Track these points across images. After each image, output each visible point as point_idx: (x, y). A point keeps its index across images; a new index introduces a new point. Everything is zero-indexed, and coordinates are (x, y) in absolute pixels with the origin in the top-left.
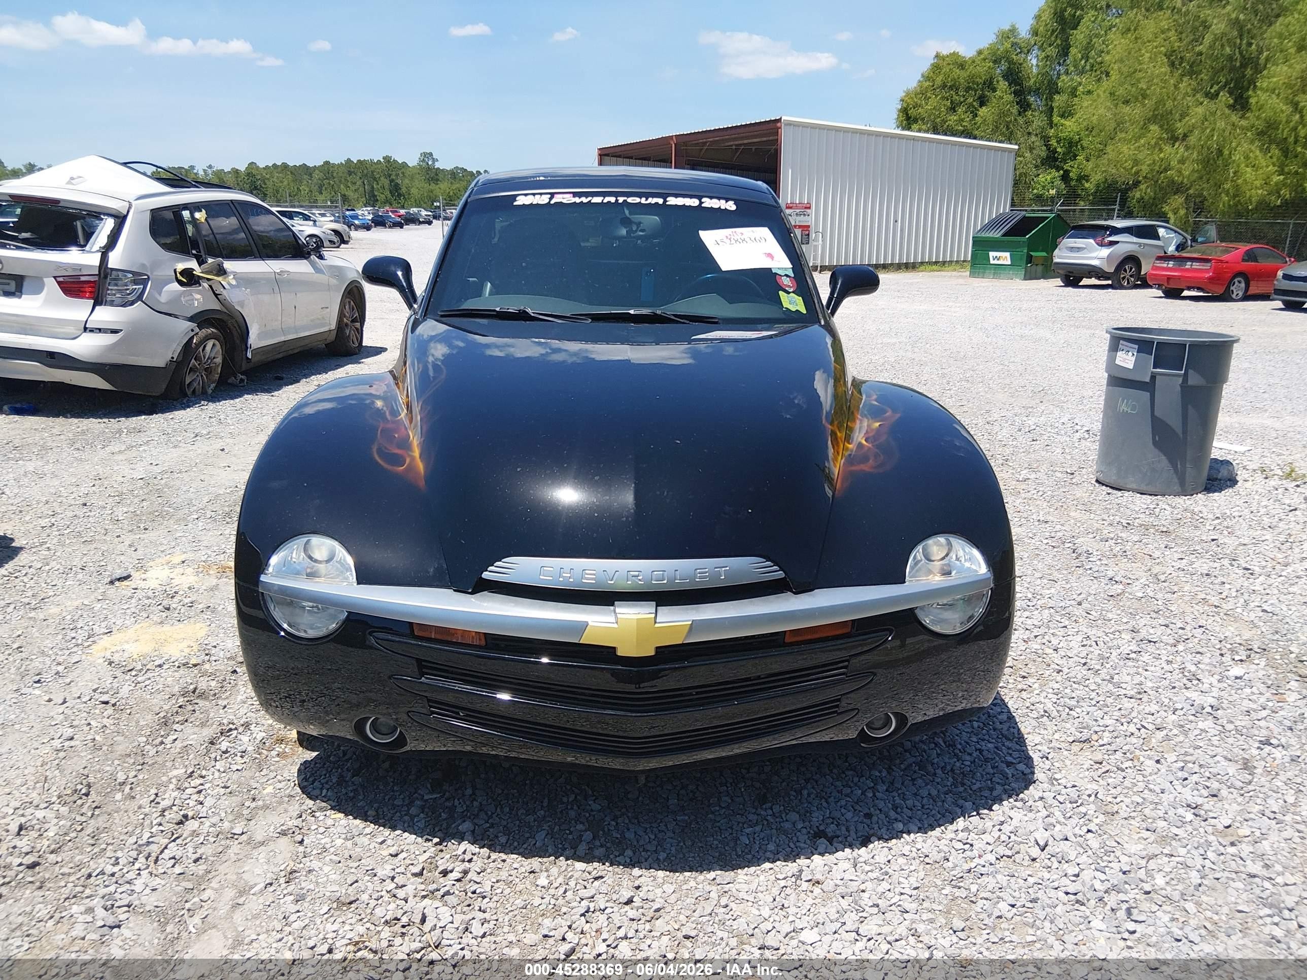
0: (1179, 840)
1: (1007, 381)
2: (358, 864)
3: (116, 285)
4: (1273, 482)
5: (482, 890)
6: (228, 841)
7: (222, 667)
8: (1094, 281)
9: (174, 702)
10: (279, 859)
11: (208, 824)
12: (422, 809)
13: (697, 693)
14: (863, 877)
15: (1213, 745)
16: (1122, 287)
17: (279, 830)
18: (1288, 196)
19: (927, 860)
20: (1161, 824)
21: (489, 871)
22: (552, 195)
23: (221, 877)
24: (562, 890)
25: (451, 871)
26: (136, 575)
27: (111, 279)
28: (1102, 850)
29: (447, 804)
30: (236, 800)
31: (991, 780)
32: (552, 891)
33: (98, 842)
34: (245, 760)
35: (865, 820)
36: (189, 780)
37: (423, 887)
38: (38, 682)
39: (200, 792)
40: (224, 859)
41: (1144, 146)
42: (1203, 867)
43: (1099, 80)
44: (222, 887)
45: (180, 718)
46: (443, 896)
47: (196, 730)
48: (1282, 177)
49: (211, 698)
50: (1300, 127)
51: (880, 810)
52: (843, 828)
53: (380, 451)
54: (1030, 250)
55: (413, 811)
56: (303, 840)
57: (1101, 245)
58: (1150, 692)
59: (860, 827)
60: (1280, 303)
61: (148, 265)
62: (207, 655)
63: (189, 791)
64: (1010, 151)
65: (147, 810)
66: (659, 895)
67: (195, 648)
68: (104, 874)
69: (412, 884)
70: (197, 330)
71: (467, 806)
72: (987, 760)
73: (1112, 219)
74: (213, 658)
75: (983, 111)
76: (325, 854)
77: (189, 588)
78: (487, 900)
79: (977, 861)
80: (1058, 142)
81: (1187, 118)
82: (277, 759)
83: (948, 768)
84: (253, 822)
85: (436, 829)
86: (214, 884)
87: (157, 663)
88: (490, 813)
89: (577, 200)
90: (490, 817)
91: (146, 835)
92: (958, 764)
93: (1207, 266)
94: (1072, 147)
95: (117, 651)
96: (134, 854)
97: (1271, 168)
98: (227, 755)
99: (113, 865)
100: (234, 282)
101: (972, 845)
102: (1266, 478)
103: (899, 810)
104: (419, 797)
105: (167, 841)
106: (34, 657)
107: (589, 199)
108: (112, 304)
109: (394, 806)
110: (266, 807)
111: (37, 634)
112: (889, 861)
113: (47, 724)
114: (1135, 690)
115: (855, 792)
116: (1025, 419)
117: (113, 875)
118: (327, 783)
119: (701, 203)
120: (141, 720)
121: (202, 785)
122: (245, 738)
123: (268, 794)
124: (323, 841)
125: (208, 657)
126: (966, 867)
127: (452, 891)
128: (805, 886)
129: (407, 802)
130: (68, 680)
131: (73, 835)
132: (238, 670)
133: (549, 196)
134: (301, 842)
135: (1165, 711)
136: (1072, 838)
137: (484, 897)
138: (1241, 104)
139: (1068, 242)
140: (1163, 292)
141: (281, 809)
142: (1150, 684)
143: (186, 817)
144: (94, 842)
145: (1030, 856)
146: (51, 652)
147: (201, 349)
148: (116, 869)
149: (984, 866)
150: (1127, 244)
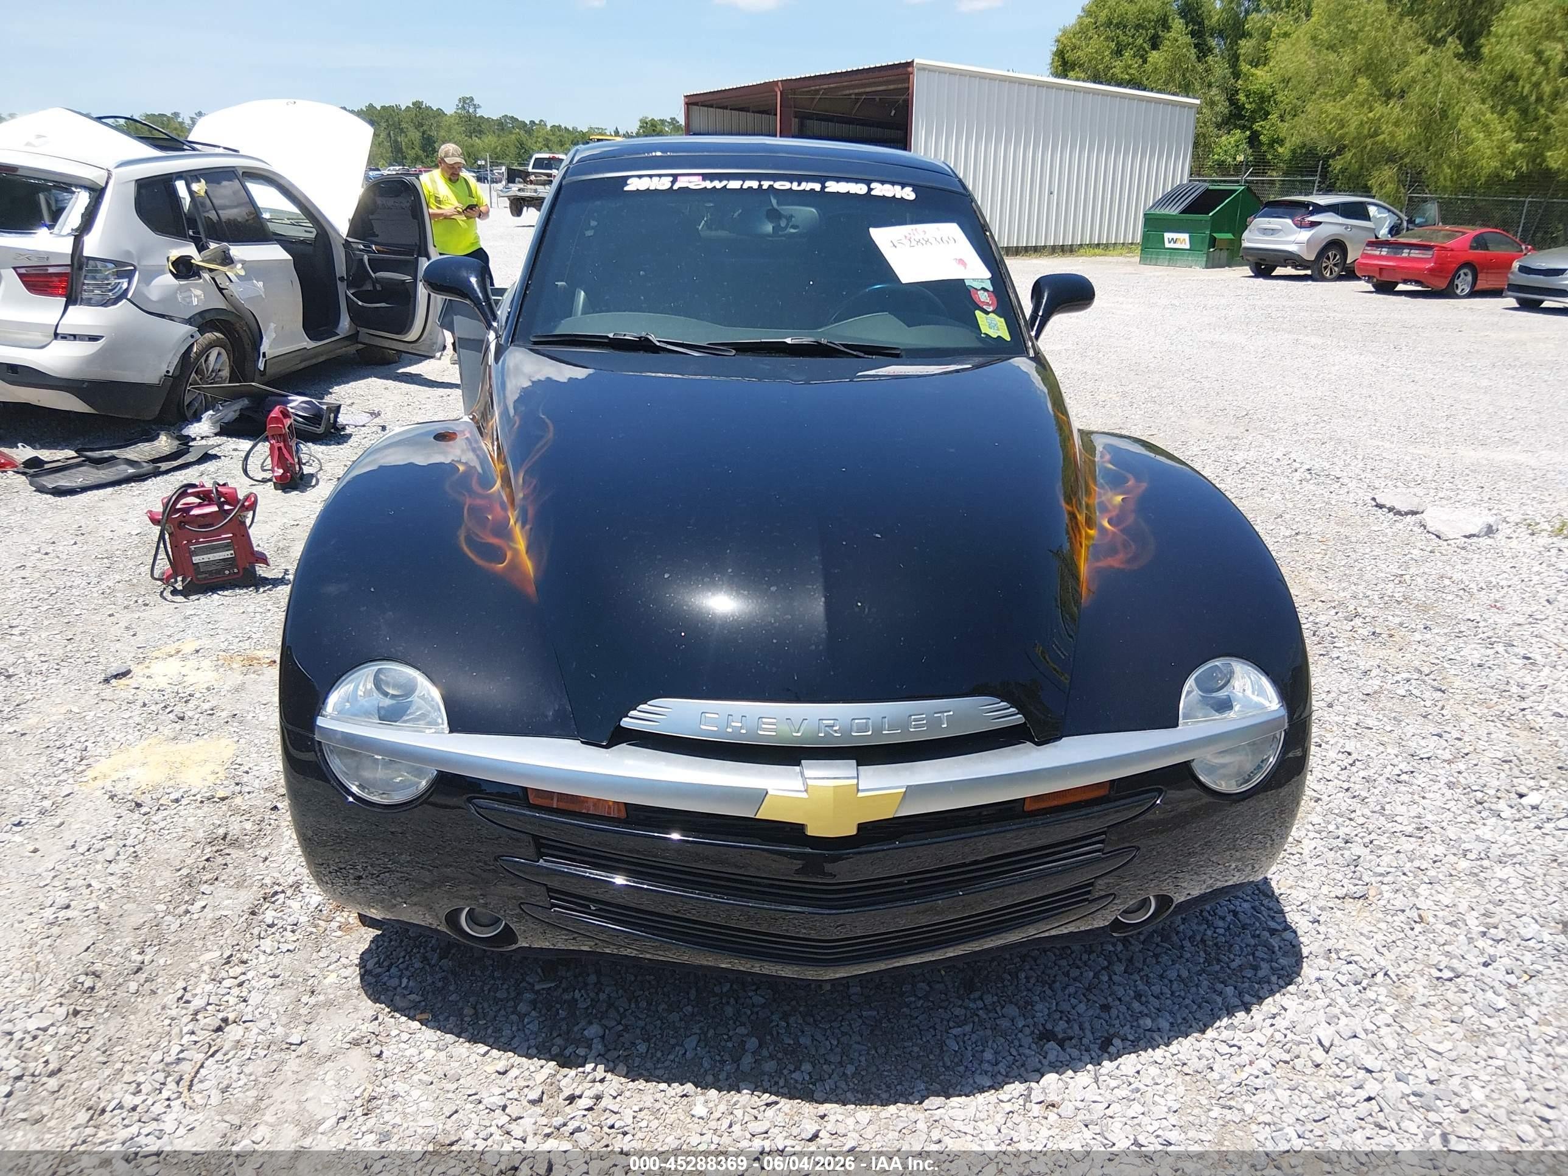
0: (1493, 1035)
1: (1203, 403)
2: (455, 1085)
3: (94, 278)
4: (1543, 540)
5: (623, 1124)
6: (283, 1054)
7: (258, 802)
8: (1289, 271)
9: (199, 851)
10: (353, 1081)
11: (255, 1031)
12: (534, 1003)
13: (910, 882)
14: (1108, 1096)
15: (1517, 901)
16: (1323, 279)
17: (349, 1038)
18: (1524, 168)
19: (1186, 1069)
20: (1469, 1011)
21: (628, 1094)
22: (675, 177)
23: (278, 1105)
24: (725, 1123)
25: (580, 1097)
26: (137, 670)
27: (88, 271)
28: (1401, 1051)
29: (566, 997)
30: (289, 994)
31: (1253, 954)
32: (713, 1124)
33: (111, 1058)
34: (297, 936)
35: (1103, 1015)
36: (227, 967)
37: (544, 1120)
38: (19, 824)
39: (240, 985)
40: (279, 1080)
41: (1351, 103)
42: (1530, 1073)
43: (1297, 20)
44: (280, 1122)
45: (208, 876)
46: (572, 1134)
47: (230, 892)
48: (1520, 146)
49: (247, 846)
50: (1544, 82)
51: (1120, 1000)
52: (1076, 1027)
53: (469, 540)
54: (1212, 231)
55: (522, 1008)
56: (381, 1052)
57: (1301, 226)
58: (1434, 828)
59: (1097, 1023)
60: (1514, 300)
61: (134, 252)
62: (237, 784)
63: (227, 983)
64: (1191, 106)
65: (174, 1013)
66: (851, 1128)
67: (222, 775)
68: (122, 1108)
69: (531, 1116)
70: (198, 335)
71: (592, 1000)
72: (1244, 927)
73: (1311, 194)
74: (246, 789)
75: (1154, 56)
76: (412, 1071)
77: (208, 689)
78: (629, 1137)
79: (1248, 1069)
80: (1247, 96)
81: (1407, 69)
82: (339, 933)
83: (1198, 938)
84: (313, 1025)
85: (555, 1035)
86: (269, 1117)
87: (173, 796)
88: (622, 1010)
89: (709, 185)
90: (623, 1016)
91: (176, 1049)
92: (1209, 933)
93: (1428, 254)
94: (1264, 101)
95: (119, 780)
96: (160, 1077)
97: (1507, 133)
98: (273, 930)
99: (134, 1094)
100: (242, 273)
101: (1240, 1048)
102: (1532, 534)
103: (1143, 999)
104: (529, 987)
105: (202, 1056)
106: (11, 788)
107: (724, 183)
108: (89, 302)
109: (496, 1000)
110: (330, 1004)
111: (13, 755)
112: (1138, 1072)
113: (34, 885)
114: (1414, 826)
115: (1085, 974)
116: (1230, 453)
117: (134, 1109)
118: (407, 969)
119: (870, 190)
120: (157, 879)
121: (244, 974)
122: (295, 905)
123: (330, 986)
124: (407, 1053)
125: (238, 788)
126: (1236, 1079)
127: (583, 1127)
128: (1036, 1110)
129: (513, 995)
130: (57, 822)
131: (77, 1048)
132: (279, 805)
133: (671, 179)
134: (379, 1056)
135: (1455, 855)
136: (1362, 1035)
137: (625, 1134)
138: (1472, 53)
139: (1261, 222)
140: (1374, 286)
141: (349, 1007)
142: (1430, 817)
143: (225, 1020)
144: (105, 1060)
145: (1313, 1061)
146: (33, 781)
147: (203, 360)
148: (137, 1100)
149: (1257, 1077)
150: (1332, 225)
